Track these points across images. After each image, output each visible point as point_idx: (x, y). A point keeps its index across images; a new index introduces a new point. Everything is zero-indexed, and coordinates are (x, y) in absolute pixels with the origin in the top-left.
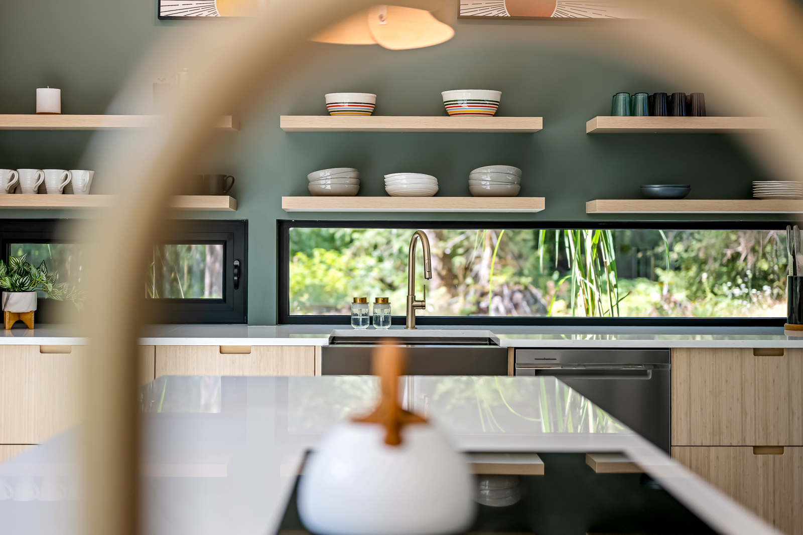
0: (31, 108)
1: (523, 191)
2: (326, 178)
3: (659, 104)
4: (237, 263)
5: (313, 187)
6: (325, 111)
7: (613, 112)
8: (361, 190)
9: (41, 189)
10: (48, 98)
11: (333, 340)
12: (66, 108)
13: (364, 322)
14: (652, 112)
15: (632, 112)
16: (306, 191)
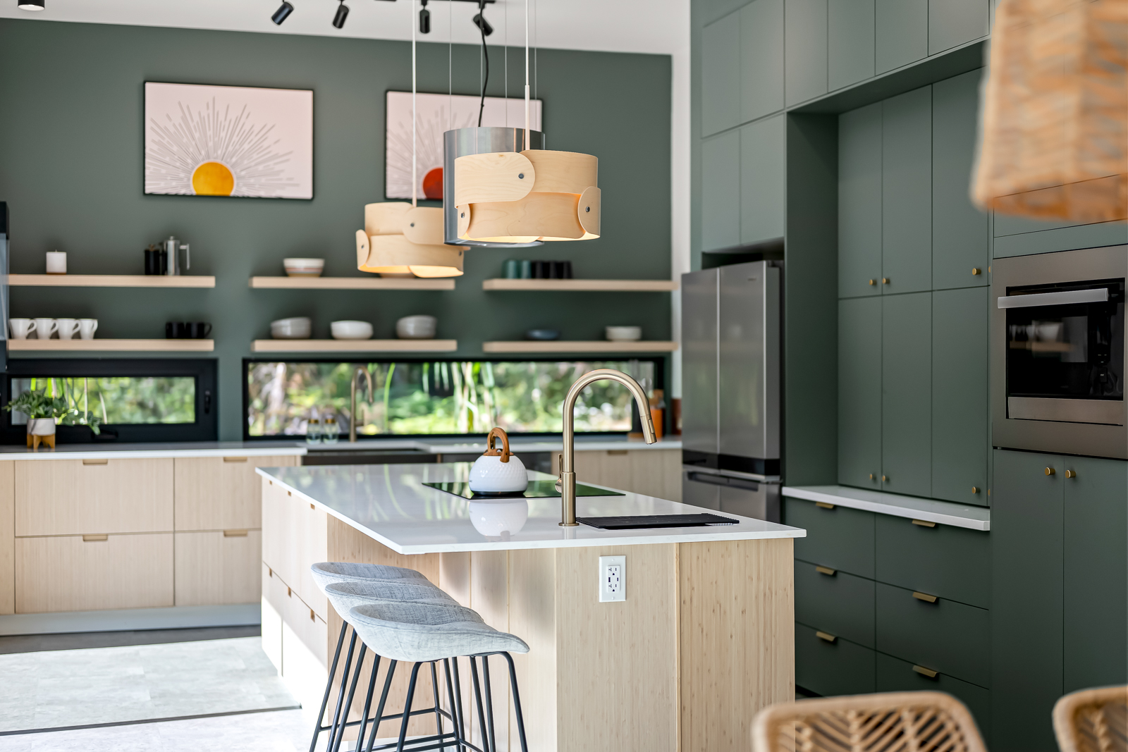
0: (42, 269)
1: (438, 335)
2: (286, 326)
3: (539, 270)
4: (208, 393)
5: (274, 333)
6: (284, 273)
7: (503, 275)
8: (313, 335)
9: (56, 336)
10: (57, 260)
11: (309, 451)
12: (71, 270)
13: (317, 438)
14: (533, 275)
15: (518, 275)
16: (269, 335)
